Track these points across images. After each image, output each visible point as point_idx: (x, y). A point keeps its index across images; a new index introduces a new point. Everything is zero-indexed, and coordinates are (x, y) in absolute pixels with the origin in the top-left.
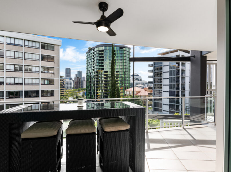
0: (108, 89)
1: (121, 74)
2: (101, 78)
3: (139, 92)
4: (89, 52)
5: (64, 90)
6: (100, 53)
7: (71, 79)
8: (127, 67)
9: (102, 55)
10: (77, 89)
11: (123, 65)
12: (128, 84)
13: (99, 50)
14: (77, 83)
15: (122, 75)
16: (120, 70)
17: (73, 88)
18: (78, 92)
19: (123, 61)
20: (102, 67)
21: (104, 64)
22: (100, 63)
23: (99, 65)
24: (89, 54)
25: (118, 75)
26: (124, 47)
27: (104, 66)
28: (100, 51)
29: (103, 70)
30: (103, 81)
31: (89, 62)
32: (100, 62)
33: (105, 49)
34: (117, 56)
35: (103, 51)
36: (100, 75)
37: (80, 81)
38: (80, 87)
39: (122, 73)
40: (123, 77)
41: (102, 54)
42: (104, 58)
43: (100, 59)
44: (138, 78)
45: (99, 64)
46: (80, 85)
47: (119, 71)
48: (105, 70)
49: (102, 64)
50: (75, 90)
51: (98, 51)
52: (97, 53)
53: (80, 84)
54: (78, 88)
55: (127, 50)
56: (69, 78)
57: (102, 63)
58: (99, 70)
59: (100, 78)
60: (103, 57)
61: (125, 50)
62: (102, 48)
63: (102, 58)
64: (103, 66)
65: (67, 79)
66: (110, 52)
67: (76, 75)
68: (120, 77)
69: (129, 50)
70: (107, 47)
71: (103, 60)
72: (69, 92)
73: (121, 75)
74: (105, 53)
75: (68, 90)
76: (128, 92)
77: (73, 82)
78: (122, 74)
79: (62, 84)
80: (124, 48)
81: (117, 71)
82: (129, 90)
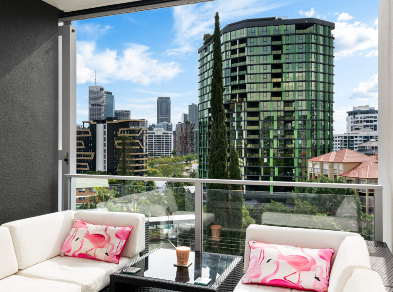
0: (260, 156)
1: (300, 108)
2: (239, 122)
3: (355, 165)
4: (206, 49)
5: (144, 159)
6: (234, 47)
7: (169, 128)
8: (321, 85)
9: (242, 55)
10: (185, 157)
11: (308, 81)
12: (324, 139)
13: (233, 38)
14: (186, 138)
15: (304, 113)
16: (297, 98)
17: (174, 153)
18: (187, 164)
19: (308, 67)
20: (242, 91)
21: (248, 79)
22: (234, 79)
23: (233, 83)
24: (207, 53)
25: (293, 112)
26: (312, 24)
27: (248, 86)
28: (233, 43)
29: (245, 99)
30: (245, 133)
31: (206, 77)
32: (234, 74)
33: (249, 35)
34: (286, 54)
35: (243, 40)
36: (235, 115)
37: (192, 132)
38: (192, 151)
39: (303, 105)
40: (309, 118)
41: (242, 50)
42: (248, 62)
43: (234, 65)
44: (372, 122)
45: (232, 81)
46: (193, 144)
47: (294, 101)
48: (250, 98)
49: (241, 82)
50: (179, 158)
51: (228, 42)
52: (227, 49)
53: (192, 140)
54: (186, 153)
55: (321, 32)
56: (163, 126)
57: (242, 77)
58: (232, 98)
59: (235, 124)
60: (243, 59)
61: (312, 34)
62: (242, 33)
63: (242, 64)
64: (243, 86)
65: (159, 129)
66: (265, 44)
67: (185, 116)
68: (297, 118)
69: (330, 32)
70: (257, 28)
71: (244, 68)
72: (162, 163)
73: (302, 110)
74: (251, 47)
75: (161, 159)
76: (318, 166)
77: (173, 135)
78: (304, 108)
79: (138, 141)
80: (312, 28)
81: (287, 99)
82: (322, 158)
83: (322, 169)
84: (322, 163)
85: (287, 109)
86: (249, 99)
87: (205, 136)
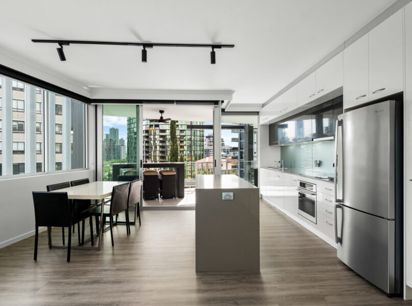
1: (188, 134)
2: (154, 141)
10: (110, 162)
12: (200, 151)
14: (110, 150)
20: (156, 123)
25: (184, 136)
29: (158, 128)
30: (158, 147)
36: (152, 137)
38: (115, 158)
40: (193, 140)
46: (115, 154)
47: (185, 130)
50: (106, 162)
54: (110, 159)
58: (150, 127)
59: (152, 142)
67: (107, 135)
68: (186, 139)
73: (189, 136)
76: (200, 165)
78: (190, 134)
81: (182, 129)
82: (202, 161)
83: (202, 166)
84: (202, 163)
85: (181, 134)
86: (161, 128)
87: (132, 148)
